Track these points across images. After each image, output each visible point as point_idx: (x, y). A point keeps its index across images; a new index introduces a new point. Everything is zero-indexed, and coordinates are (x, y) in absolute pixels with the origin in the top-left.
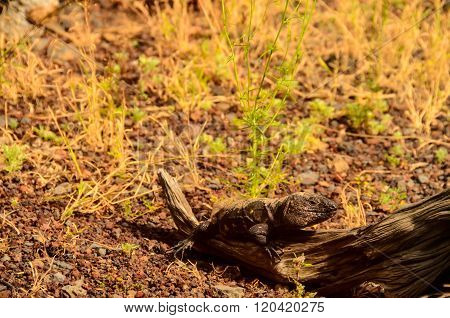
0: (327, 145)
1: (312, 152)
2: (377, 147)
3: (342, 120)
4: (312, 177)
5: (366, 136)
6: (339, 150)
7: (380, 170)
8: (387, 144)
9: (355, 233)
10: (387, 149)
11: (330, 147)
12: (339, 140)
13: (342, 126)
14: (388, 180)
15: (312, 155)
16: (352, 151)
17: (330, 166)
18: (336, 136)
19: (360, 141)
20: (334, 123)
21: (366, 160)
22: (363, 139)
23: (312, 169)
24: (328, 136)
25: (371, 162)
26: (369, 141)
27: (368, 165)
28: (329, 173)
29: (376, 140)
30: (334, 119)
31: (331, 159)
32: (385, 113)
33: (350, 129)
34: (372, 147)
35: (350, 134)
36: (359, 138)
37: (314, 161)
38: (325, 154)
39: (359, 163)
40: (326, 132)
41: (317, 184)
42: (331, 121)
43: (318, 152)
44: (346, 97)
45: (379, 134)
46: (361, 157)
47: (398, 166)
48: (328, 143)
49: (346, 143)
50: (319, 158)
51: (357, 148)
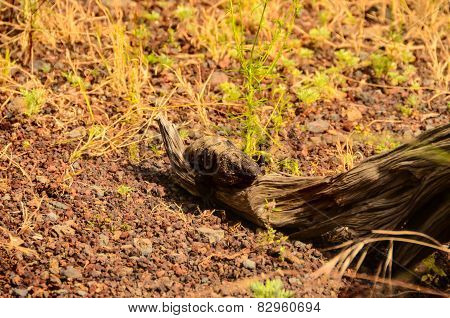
0: (346, 95)
1: (328, 101)
2: (394, 96)
3: (366, 70)
4: (323, 125)
5: (385, 86)
6: (356, 99)
7: (392, 120)
8: (404, 94)
9: (327, 181)
10: (403, 99)
11: (348, 96)
12: (359, 90)
13: (365, 76)
14: (396, 129)
15: (327, 104)
16: (368, 101)
17: (343, 115)
18: (358, 86)
19: (379, 91)
20: (359, 73)
21: (381, 109)
22: (382, 89)
23: (324, 118)
24: (349, 85)
25: (385, 112)
26: (387, 91)
27: (382, 114)
28: (341, 121)
29: (396, 90)
30: (359, 69)
31: (346, 108)
32: (410, 63)
33: (372, 79)
34: (390, 97)
35: (371, 84)
36: (379, 88)
37: (330, 110)
38: (341, 103)
39: (372, 113)
40: (347, 82)
41: (325, 132)
42: (355, 71)
43: (335, 101)
44: (376, 48)
45: (399, 85)
46: (376, 106)
47: (410, 116)
48: (347, 92)
49: (364, 94)
50: (334, 107)
51: (374, 98)
